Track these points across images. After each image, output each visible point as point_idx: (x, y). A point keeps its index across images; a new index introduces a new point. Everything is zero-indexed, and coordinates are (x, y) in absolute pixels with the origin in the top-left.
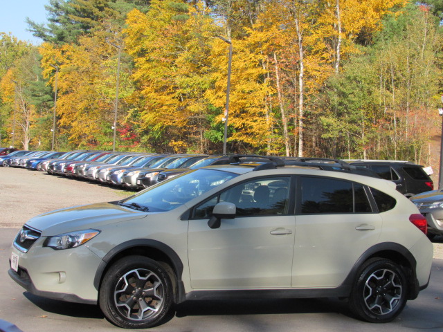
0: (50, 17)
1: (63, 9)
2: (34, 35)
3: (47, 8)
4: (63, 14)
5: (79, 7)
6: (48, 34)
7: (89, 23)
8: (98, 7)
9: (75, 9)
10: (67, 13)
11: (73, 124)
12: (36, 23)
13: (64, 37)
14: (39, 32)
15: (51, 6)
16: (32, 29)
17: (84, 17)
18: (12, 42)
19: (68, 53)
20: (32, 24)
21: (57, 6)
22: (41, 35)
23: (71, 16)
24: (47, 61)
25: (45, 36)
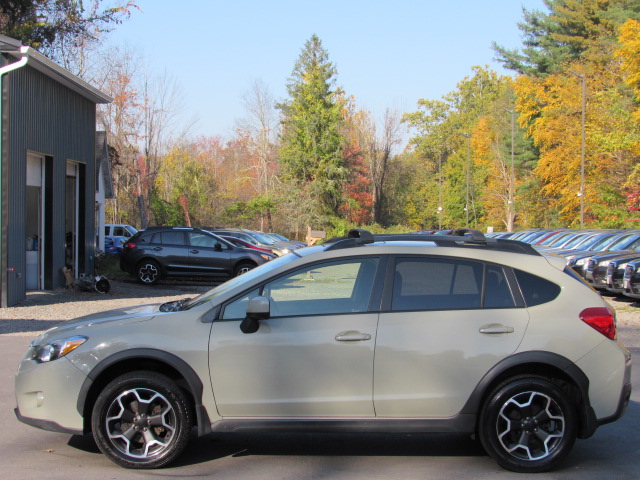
0: (526, 39)
1: (543, 27)
2: (505, 67)
3: (521, 27)
4: (545, 34)
5: (565, 21)
6: (523, 63)
7: (580, 44)
8: (592, 19)
9: (560, 24)
10: (550, 30)
11: (563, 192)
12: (506, 50)
13: (546, 67)
14: (512, 61)
15: (526, 23)
16: (501, 58)
17: (574, 35)
18: (490, 78)
19: (552, 89)
20: (501, 51)
21: (535, 22)
22: (514, 66)
23: (554, 36)
24: (524, 102)
25: (520, 67)
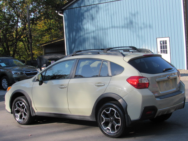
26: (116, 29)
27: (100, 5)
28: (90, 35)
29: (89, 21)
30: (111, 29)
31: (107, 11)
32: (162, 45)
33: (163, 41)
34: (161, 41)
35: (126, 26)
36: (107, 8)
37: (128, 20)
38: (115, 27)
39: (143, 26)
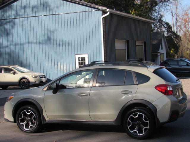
26: (33, 45)
27: (16, 20)
28: (4, 49)
29: (4, 35)
30: (27, 45)
31: (24, 27)
32: (81, 61)
33: (82, 58)
34: (79, 58)
35: (44, 42)
36: (24, 23)
37: (46, 37)
38: (31, 43)
39: (61, 43)
